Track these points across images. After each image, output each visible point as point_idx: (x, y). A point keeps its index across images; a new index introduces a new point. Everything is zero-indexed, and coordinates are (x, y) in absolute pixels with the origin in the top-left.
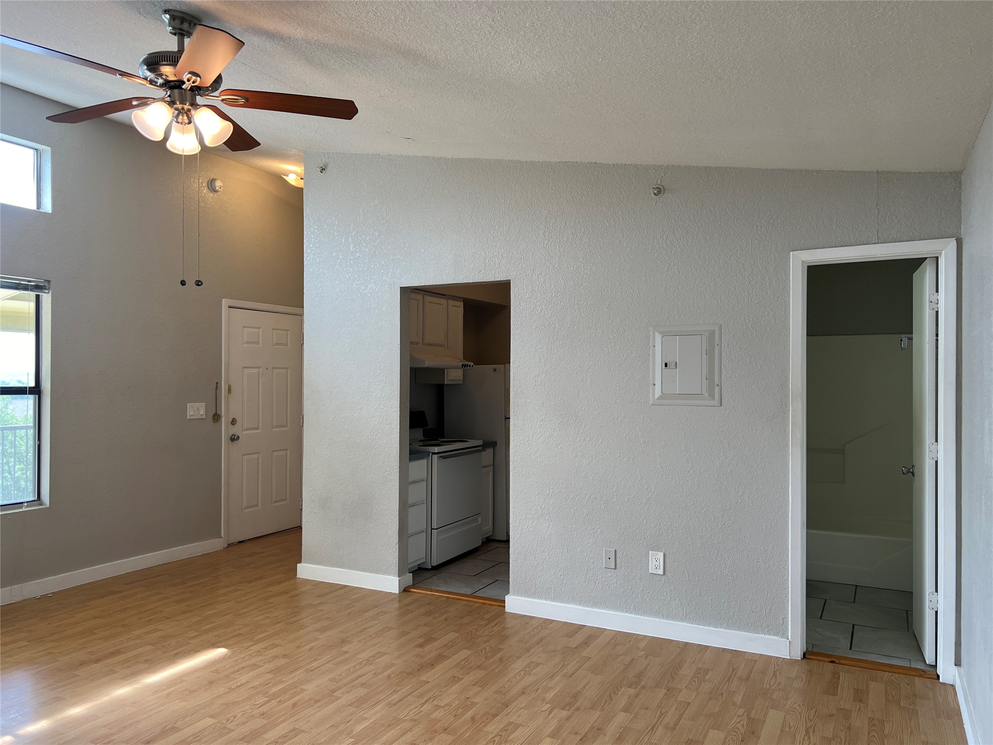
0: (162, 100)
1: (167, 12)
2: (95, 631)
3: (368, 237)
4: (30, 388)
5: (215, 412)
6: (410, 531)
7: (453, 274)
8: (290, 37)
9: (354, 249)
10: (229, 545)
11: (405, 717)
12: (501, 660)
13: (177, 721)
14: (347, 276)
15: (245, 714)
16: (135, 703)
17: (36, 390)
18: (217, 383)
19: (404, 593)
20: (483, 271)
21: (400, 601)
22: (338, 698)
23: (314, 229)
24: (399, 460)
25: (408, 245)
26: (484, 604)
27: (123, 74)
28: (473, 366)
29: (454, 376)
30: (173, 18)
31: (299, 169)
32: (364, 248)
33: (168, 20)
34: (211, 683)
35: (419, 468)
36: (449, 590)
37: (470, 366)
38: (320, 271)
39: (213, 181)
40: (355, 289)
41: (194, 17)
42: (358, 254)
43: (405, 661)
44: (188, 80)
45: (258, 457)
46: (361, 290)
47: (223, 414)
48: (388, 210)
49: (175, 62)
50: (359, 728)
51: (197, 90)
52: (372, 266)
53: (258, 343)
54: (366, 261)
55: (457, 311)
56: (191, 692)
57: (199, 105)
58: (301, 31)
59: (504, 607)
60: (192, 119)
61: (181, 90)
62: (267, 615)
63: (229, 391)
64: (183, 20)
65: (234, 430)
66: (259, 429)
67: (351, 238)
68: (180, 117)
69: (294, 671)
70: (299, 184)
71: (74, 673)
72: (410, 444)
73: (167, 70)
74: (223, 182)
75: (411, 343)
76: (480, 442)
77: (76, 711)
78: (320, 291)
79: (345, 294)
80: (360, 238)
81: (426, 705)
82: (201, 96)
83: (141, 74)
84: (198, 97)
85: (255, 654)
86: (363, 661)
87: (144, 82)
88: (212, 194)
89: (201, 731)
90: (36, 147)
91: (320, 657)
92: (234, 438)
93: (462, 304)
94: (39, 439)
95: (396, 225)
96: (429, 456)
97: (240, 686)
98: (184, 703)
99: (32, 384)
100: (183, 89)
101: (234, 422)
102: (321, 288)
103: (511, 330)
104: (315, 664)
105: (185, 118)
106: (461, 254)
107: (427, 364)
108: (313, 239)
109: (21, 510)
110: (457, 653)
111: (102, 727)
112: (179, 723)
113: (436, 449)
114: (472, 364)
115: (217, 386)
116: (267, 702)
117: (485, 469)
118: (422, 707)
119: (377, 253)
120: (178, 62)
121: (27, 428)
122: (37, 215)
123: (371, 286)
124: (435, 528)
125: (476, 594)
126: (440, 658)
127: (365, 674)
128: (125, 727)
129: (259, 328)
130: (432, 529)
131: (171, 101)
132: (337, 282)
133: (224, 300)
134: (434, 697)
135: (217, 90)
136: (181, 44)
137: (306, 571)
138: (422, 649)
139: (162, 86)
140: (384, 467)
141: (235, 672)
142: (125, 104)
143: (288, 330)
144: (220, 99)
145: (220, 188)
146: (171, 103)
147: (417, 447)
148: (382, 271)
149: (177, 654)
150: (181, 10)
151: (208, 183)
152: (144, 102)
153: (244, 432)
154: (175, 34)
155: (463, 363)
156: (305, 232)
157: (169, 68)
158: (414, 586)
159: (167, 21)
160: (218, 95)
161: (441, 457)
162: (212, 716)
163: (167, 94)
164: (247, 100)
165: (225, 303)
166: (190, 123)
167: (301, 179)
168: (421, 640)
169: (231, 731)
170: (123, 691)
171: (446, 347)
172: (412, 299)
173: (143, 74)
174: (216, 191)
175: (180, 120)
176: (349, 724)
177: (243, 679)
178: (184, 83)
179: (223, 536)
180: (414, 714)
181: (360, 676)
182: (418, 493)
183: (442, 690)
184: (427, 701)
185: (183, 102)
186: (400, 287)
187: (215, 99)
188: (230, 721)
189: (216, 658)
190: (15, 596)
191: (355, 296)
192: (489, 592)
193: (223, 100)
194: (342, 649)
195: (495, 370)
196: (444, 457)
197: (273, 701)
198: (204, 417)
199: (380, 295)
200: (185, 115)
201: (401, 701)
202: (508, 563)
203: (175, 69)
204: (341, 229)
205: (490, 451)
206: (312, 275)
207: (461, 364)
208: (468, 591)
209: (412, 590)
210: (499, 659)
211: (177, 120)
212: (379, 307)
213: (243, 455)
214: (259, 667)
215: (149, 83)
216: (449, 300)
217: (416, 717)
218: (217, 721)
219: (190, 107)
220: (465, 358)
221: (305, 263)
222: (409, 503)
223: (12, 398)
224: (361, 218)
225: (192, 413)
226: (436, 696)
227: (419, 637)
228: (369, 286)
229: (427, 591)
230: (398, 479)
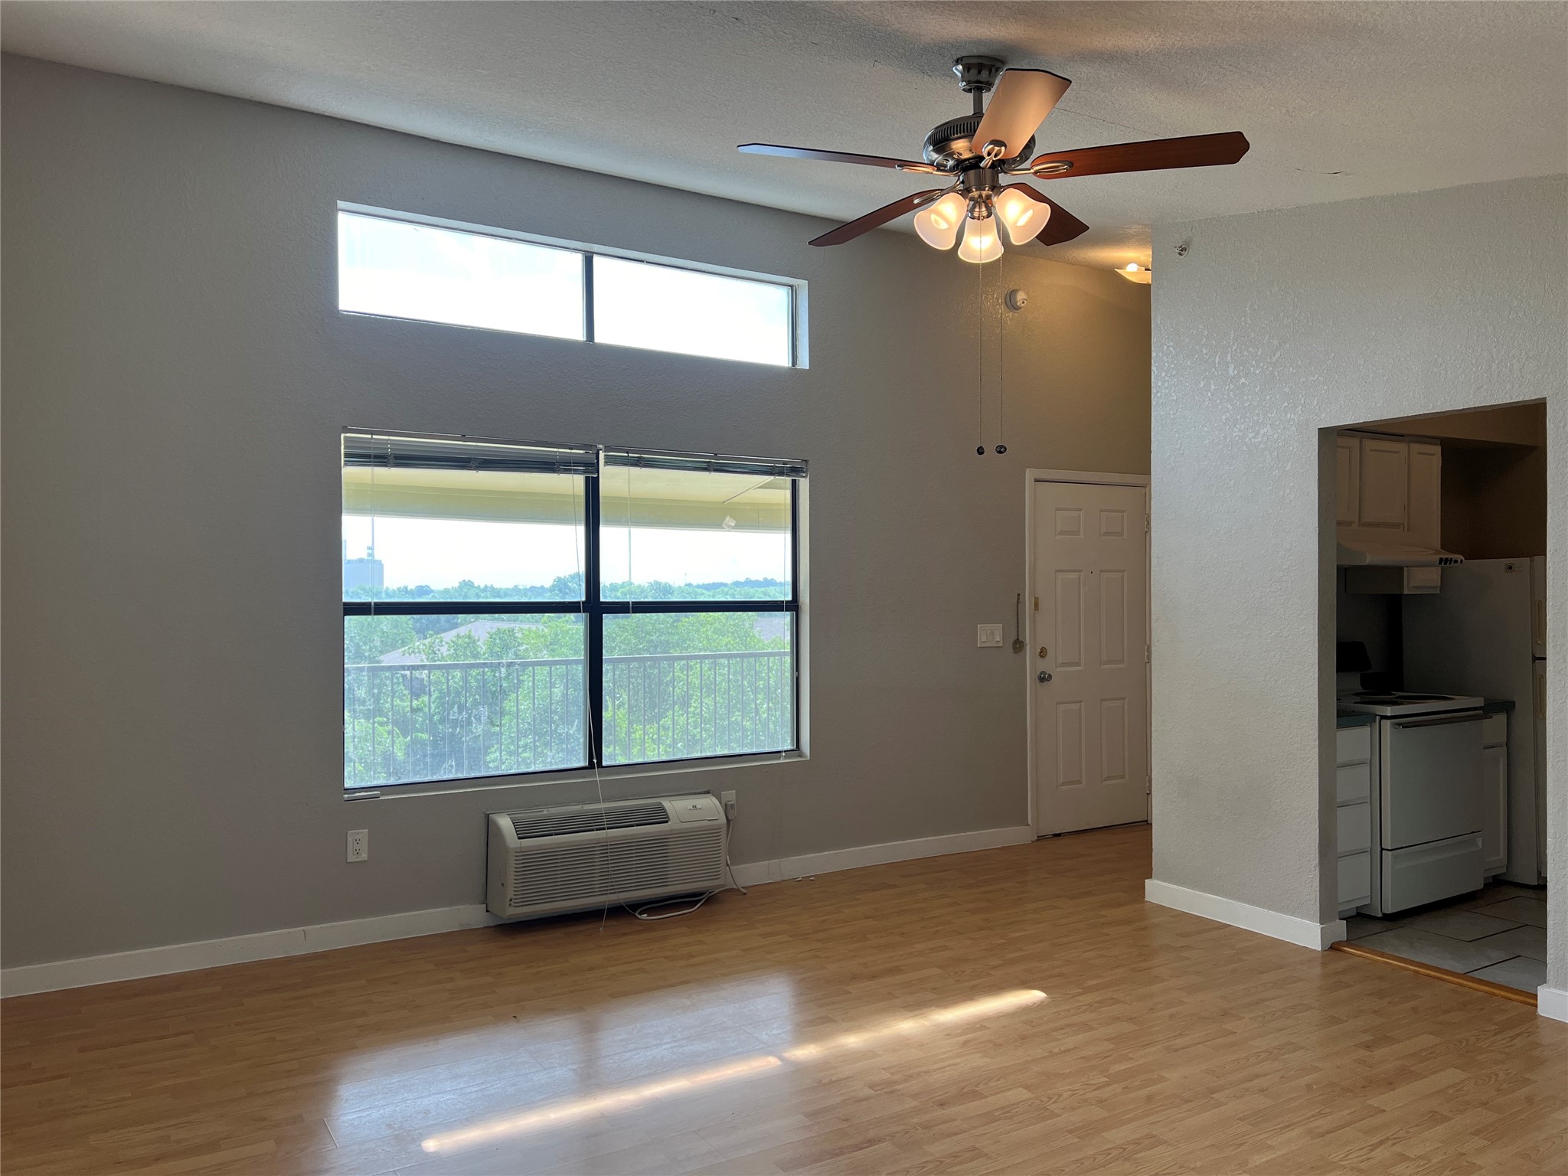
0: (953, 189)
1: (960, 61)
2: (867, 936)
3: (1260, 350)
4: (786, 601)
5: (1016, 638)
6: (1342, 847)
7: (1422, 397)
8: (1138, 52)
9: (1236, 372)
10: (1040, 838)
11: (1341, 1160)
12: (1529, 1100)
13: (979, 1084)
14: (1224, 417)
15: (1073, 1095)
16: (923, 1045)
17: (793, 606)
18: (1019, 595)
19: (1329, 952)
20: (1486, 387)
21: (1324, 964)
22: (1220, 1104)
23: (1168, 347)
24: (1317, 725)
25: (1333, 354)
26: (1493, 994)
27: (904, 164)
28: (1462, 561)
29: (1422, 579)
30: (967, 68)
31: (1145, 255)
32: (1252, 369)
33: (961, 72)
34: (1023, 1038)
35: (1356, 740)
36: (1418, 960)
37: (1456, 562)
38: (1178, 413)
39: (1013, 293)
40: (1237, 438)
41: (996, 60)
42: (1243, 380)
43: (1338, 1067)
44: (989, 154)
45: (1080, 707)
46: (1247, 440)
47: (1028, 641)
48: (1296, 300)
49: (971, 131)
50: (1258, 1160)
51: (1000, 165)
52: (1268, 398)
53: (1077, 533)
54: (1257, 390)
55: (1430, 462)
56: (997, 1046)
57: (1003, 187)
58: (1155, 39)
59: (1536, 1006)
60: (992, 208)
61: (977, 170)
62: (1101, 953)
63: (1036, 605)
64: (980, 68)
65: (1043, 665)
66: (1080, 666)
67: (1230, 354)
68: (977, 210)
69: (1145, 1045)
70: (1146, 278)
71: (845, 988)
72: (1337, 699)
73: (961, 147)
74: (1027, 294)
75: (1339, 523)
76: (1479, 702)
77: (853, 1040)
78: (1178, 446)
79: (1220, 447)
80: (1246, 353)
81: (1379, 1150)
82: (1005, 173)
83: (925, 158)
84: (1001, 176)
85: (1085, 1007)
86: (1262, 1052)
87: (930, 169)
88: (1011, 314)
89: (1012, 1105)
90: (791, 283)
91: (1187, 1032)
92: (1044, 677)
93: (1438, 450)
94: (797, 670)
95: (1310, 324)
96: (1375, 721)
97: (1065, 1051)
98: (988, 1060)
99: (789, 598)
100: (980, 167)
101: (1043, 653)
102: (1180, 441)
103: (1548, 493)
104: (1180, 1042)
105: (984, 209)
106: (1440, 360)
107: (1369, 559)
108: (1166, 364)
109: (779, 762)
110: (1437, 1072)
111: (882, 1069)
112: (982, 1086)
113: (1389, 711)
114: (1460, 557)
115: (1018, 599)
116: (1107, 1084)
117: (1491, 750)
118: (1372, 1150)
119: (1277, 374)
120: (975, 131)
121: (782, 654)
122: (792, 373)
123: (1265, 430)
124: (1390, 848)
125: (1476, 974)
126: (1402, 1075)
127: (1265, 1075)
128: (911, 1077)
129: (1080, 510)
130: (1382, 849)
131: (966, 189)
132: (1206, 429)
133: (1028, 470)
134: (1395, 1138)
135: (1027, 159)
136: (978, 103)
137: (1159, 891)
138: (1369, 1053)
139: (952, 169)
140: (1291, 736)
141: (1057, 1029)
142: (905, 205)
143: (1124, 511)
144: (1032, 171)
145: (1023, 302)
146: (965, 192)
147: (1351, 704)
148: (1286, 404)
149: (973, 987)
150: (980, 54)
151: (1005, 298)
152: (928, 197)
153: (1059, 669)
154: (970, 91)
155: (1442, 556)
156: (1154, 354)
157: (963, 142)
158: (1349, 942)
159: (959, 75)
160: (1029, 167)
161: (1399, 724)
162: (1027, 1087)
163: (959, 179)
164: (1071, 165)
165: (1030, 474)
166: (989, 216)
167: (1146, 270)
168: (1367, 1038)
169: (1054, 1115)
170: (907, 1026)
171: (1406, 527)
172: (1339, 447)
173: (928, 158)
174: (1020, 308)
175: (976, 214)
176: (1241, 1149)
177: (1071, 1041)
178: (982, 158)
179: (1030, 822)
180: (1357, 1159)
181: (1257, 1076)
182: (1354, 784)
183: (1410, 1130)
184: (1381, 1143)
185: (980, 188)
186: (1319, 429)
187: (1025, 174)
188: (1053, 1100)
189: (1029, 1004)
190: (773, 874)
191: (1236, 450)
192: (1502, 975)
193: (1036, 173)
194: (1224, 1026)
195: (1511, 568)
196: (1405, 726)
197: (1116, 1086)
198: (1001, 645)
199: (1280, 444)
200: (983, 204)
201: (1332, 1132)
202: (1544, 929)
203: (970, 141)
204: (1214, 342)
205: (1500, 719)
206: (1164, 422)
207: (1437, 558)
208: (1459, 968)
209: (1346, 949)
210: (1526, 1098)
211: (972, 214)
212: (1280, 465)
213: (1058, 703)
214: (1092, 1029)
215: (936, 169)
216: (1412, 445)
217: (1362, 1166)
218: (1034, 1095)
219: (991, 193)
220: (1446, 545)
221: (1153, 403)
222: (1338, 800)
223: (759, 616)
224: (1248, 319)
225: (984, 639)
226: (1399, 1138)
227: (1364, 1032)
228: (1262, 432)
229: (1375, 955)
230: (1317, 758)
